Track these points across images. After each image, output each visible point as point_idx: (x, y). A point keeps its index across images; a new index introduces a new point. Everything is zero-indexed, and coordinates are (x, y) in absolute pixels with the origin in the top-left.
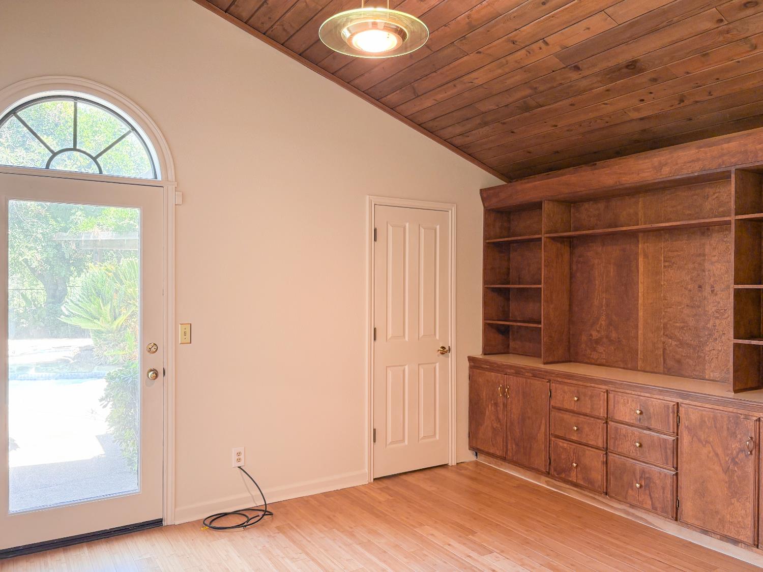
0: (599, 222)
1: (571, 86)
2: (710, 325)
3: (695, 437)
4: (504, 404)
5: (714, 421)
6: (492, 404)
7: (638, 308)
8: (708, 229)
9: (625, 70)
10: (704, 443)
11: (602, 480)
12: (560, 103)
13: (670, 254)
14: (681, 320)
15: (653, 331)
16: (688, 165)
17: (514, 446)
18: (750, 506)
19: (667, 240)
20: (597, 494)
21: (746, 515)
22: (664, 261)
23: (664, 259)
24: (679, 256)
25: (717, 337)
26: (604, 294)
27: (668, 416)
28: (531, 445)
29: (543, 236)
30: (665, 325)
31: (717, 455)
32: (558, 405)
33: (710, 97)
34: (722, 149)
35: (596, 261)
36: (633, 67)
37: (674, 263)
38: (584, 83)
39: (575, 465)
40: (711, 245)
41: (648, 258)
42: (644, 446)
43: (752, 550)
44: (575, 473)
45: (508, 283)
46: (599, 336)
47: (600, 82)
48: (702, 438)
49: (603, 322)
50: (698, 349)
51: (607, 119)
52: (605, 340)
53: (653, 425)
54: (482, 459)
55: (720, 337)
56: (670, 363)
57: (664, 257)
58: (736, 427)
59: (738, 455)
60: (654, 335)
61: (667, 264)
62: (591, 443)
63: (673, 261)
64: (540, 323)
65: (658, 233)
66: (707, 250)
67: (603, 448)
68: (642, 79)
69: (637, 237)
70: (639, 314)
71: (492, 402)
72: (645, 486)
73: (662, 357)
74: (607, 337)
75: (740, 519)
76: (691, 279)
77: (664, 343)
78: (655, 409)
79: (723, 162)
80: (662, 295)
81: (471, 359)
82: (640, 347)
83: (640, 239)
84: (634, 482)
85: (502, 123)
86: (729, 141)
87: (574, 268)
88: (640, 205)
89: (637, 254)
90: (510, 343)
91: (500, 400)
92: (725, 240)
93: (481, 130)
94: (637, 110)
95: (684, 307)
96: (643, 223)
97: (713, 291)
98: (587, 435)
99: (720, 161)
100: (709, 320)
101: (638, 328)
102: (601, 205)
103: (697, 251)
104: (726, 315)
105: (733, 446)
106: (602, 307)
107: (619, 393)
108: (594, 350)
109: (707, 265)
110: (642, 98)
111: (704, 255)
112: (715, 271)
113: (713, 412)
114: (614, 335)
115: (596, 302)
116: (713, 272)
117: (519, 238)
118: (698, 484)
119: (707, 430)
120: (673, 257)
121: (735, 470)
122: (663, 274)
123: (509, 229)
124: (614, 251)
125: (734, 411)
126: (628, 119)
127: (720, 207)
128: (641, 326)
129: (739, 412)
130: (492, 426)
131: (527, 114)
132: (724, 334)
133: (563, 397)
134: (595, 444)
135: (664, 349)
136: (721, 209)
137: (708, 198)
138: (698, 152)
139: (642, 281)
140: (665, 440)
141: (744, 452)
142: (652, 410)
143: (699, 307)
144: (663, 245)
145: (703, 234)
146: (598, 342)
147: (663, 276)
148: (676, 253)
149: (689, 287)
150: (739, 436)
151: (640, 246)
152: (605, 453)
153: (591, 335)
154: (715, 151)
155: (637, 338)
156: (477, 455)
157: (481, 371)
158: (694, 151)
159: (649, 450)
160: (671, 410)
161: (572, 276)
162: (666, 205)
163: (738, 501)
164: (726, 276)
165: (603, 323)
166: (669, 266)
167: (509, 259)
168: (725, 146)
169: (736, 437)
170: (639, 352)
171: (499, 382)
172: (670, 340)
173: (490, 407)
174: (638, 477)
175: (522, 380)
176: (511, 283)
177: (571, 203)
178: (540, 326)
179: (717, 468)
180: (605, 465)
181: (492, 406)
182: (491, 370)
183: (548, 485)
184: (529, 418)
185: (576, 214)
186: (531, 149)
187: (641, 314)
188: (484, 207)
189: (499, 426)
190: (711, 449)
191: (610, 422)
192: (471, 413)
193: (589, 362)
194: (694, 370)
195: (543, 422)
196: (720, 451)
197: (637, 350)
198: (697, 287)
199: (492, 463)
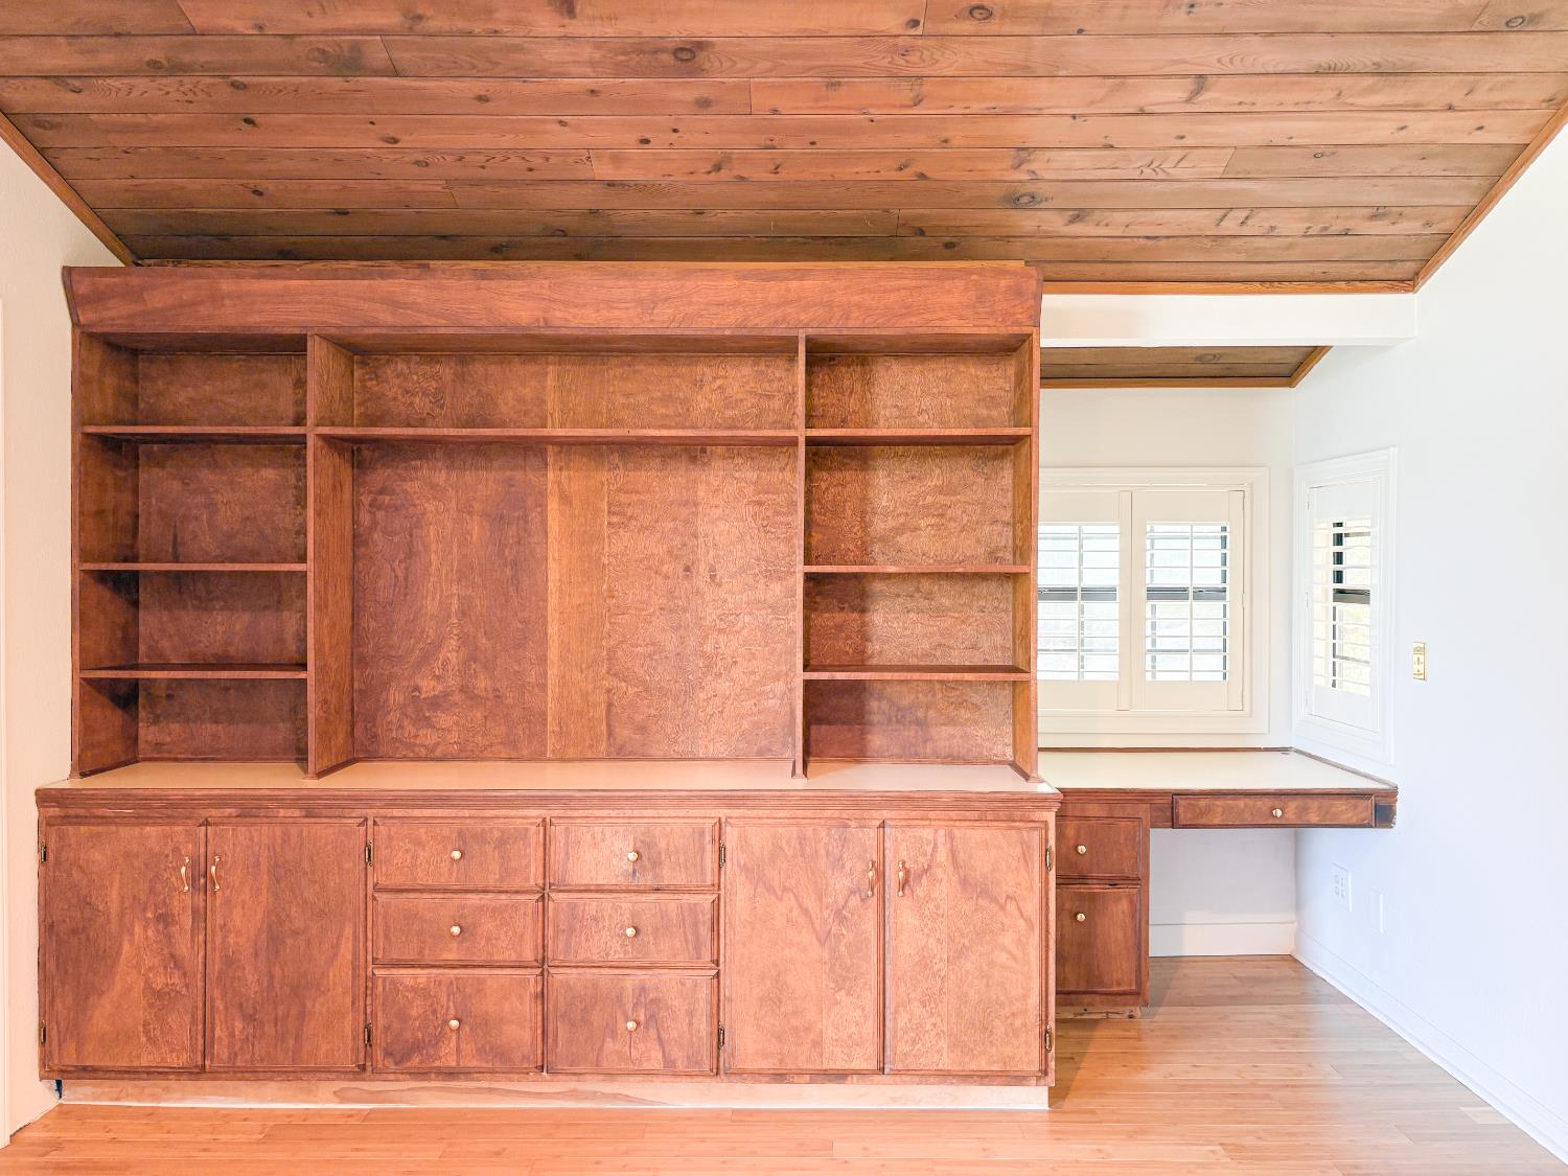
0: (438, 410)
1: (519, 49)
2: (708, 648)
3: (761, 884)
4: (195, 911)
5: (800, 844)
6: (147, 920)
7: (545, 617)
8: (704, 451)
9: (667, 58)
10: (780, 893)
11: (534, 1038)
12: (451, 83)
13: (624, 498)
14: (648, 640)
15: (584, 666)
16: (714, 309)
17: (238, 1025)
18: (870, 998)
19: (617, 467)
20: (516, 1076)
21: (865, 1016)
22: (609, 512)
23: (609, 508)
24: (642, 502)
25: (722, 671)
26: (455, 587)
27: (702, 849)
28: (304, 1005)
29: (312, 432)
30: (612, 651)
31: (806, 912)
32: (399, 880)
33: (773, 177)
34: (788, 290)
35: (431, 507)
36: (689, 56)
37: (631, 517)
38: (554, 54)
39: (454, 1023)
40: (708, 483)
41: (571, 503)
42: (644, 930)
43: (872, 1081)
44: (453, 1044)
45: (135, 560)
46: (440, 688)
47: (592, 63)
48: (776, 884)
49: (451, 653)
50: (683, 697)
51: (536, 161)
52: (457, 697)
53: (668, 876)
54: (81, 1095)
55: (728, 669)
56: (624, 732)
57: (610, 505)
58: (843, 846)
59: (846, 902)
60: (586, 677)
61: (615, 519)
62: (500, 958)
63: (629, 514)
64: (303, 666)
65: (596, 449)
66: (701, 494)
67: (536, 960)
68: (683, 91)
69: (543, 454)
70: (550, 631)
71: (149, 915)
72: (647, 1022)
73: (604, 723)
74: (462, 690)
75: (853, 1029)
76: (670, 552)
77: (609, 691)
78: (671, 843)
79: (784, 319)
80: (605, 587)
81: (44, 797)
82: (552, 707)
83: (550, 460)
84: (620, 1019)
85: (233, 84)
86: (802, 276)
87: (365, 518)
88: (550, 382)
89: (543, 494)
90: (142, 732)
91: (183, 899)
92: (737, 475)
93: (141, 83)
94: (616, 160)
95: (654, 613)
96: (557, 425)
97: (713, 577)
98: (489, 939)
99: (779, 313)
100: (707, 637)
101: (546, 660)
102: (446, 371)
103: (681, 493)
104: (740, 625)
105: (837, 886)
106: (449, 616)
107: (578, 821)
108: (428, 722)
109: (702, 527)
110: (648, 136)
111: (696, 505)
112: (717, 537)
113: (797, 825)
114: (482, 683)
115: (431, 606)
116: (714, 539)
117: (170, 429)
118: (768, 982)
119: (785, 866)
120: (630, 504)
121: (843, 935)
122: (606, 540)
123: (134, 401)
124: (485, 483)
125: (835, 816)
126: (589, 176)
127: (727, 407)
128: (553, 655)
129: (844, 816)
130: (148, 986)
131: (336, 83)
132: (735, 662)
133: (415, 857)
134: (514, 957)
135: (610, 705)
136: (729, 413)
137: (701, 387)
138: (739, 287)
139: (556, 555)
140: (693, 909)
141: (857, 895)
142: (662, 845)
143: (685, 610)
144: (604, 475)
145: (693, 459)
146: (436, 703)
147: (606, 546)
148: (635, 497)
149: (665, 568)
150: (848, 864)
151: (551, 475)
152: (539, 971)
153: (417, 688)
154: (775, 290)
155: (543, 687)
156: (59, 1089)
157: (95, 829)
158: (729, 283)
159: (655, 939)
160: (708, 838)
161: (357, 540)
162: (611, 389)
163: (848, 994)
164: (739, 547)
165: (453, 657)
166: (622, 525)
167: (135, 491)
168: (795, 284)
169: (843, 866)
170: (549, 718)
171: (176, 850)
172: (624, 684)
173: (138, 929)
174: (629, 1007)
175: (264, 833)
176: (141, 560)
177: (359, 351)
178: (302, 675)
179: (807, 938)
180: (539, 1002)
181: (145, 928)
182: (141, 820)
183: (343, 1100)
184: (295, 933)
185: (369, 384)
186: (269, 186)
187: (553, 629)
188: (76, 324)
189: (176, 980)
190: (794, 902)
191: (553, 895)
192: (51, 966)
193: (411, 755)
194: (676, 742)
195: (348, 931)
196: (811, 904)
197: (544, 715)
198: (681, 570)
199: (128, 1096)
